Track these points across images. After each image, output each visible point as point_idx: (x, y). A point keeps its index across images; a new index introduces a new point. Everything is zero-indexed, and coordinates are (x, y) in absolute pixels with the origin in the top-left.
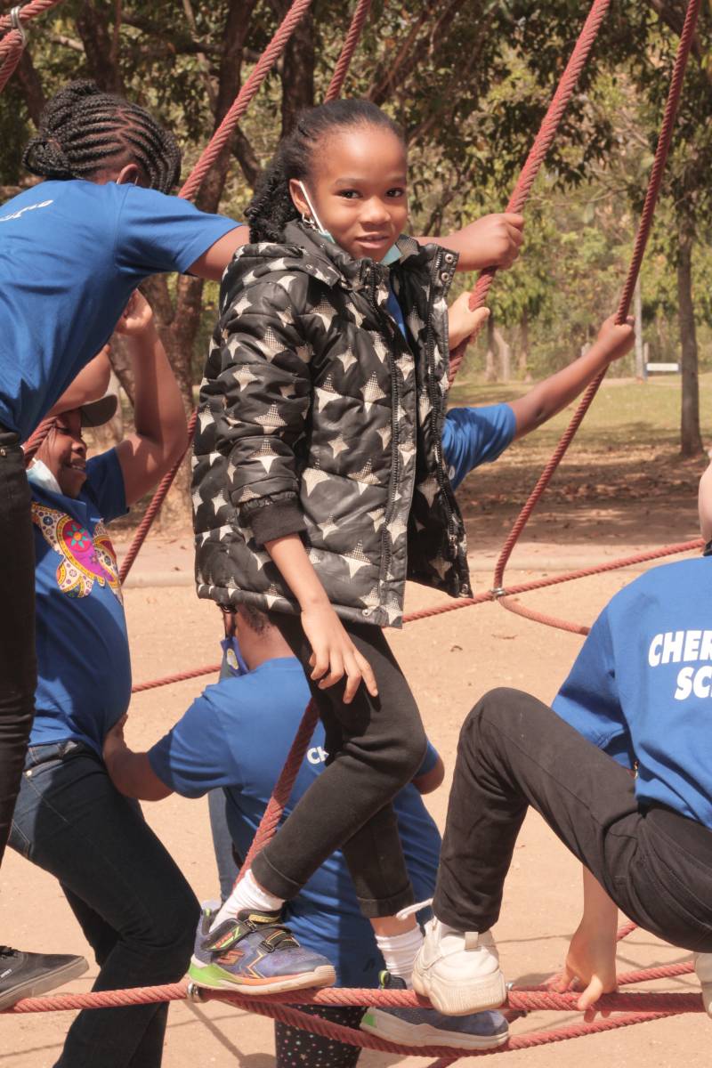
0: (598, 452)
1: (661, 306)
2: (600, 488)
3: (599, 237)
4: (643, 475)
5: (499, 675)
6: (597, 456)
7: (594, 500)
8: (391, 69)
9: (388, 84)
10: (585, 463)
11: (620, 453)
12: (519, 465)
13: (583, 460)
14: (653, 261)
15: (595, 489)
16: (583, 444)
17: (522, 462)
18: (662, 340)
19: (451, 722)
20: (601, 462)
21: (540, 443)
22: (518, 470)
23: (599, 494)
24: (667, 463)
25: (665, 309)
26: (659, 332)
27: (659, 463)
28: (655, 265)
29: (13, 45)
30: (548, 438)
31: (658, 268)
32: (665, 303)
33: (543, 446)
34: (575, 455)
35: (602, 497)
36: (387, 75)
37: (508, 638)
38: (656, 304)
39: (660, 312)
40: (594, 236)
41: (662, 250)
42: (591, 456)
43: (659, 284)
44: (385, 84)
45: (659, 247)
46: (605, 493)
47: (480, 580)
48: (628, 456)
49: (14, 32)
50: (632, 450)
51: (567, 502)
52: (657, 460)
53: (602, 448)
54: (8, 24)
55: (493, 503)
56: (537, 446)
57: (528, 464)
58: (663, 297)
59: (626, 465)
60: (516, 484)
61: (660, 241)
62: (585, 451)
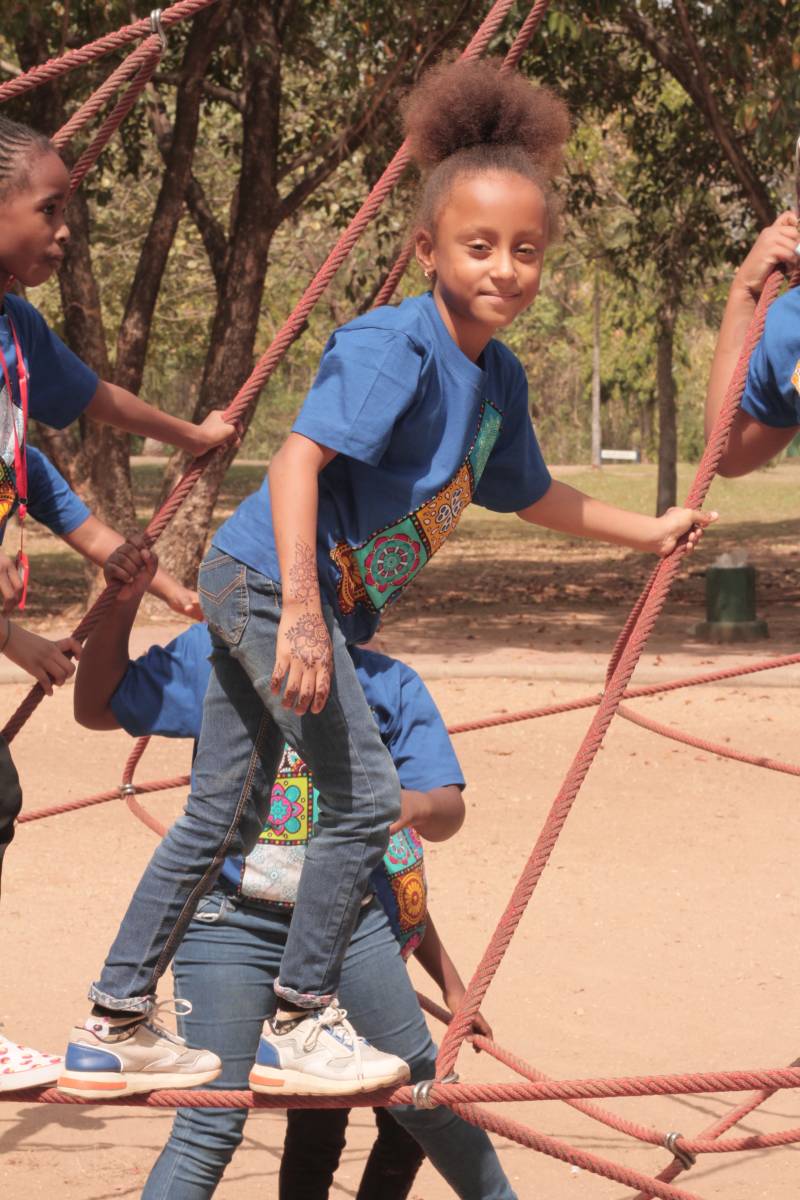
0: (558, 548)
1: (617, 386)
2: (571, 588)
3: (550, 307)
4: (615, 575)
5: (504, 795)
6: (557, 552)
7: (563, 601)
8: (368, 109)
9: (366, 125)
10: (546, 559)
11: (584, 550)
12: (472, 559)
13: (544, 556)
14: (609, 336)
15: (563, 590)
16: (541, 538)
17: (475, 556)
18: (614, 425)
19: (464, 847)
20: (564, 559)
21: (491, 536)
22: (470, 564)
23: (569, 595)
24: (638, 563)
25: (622, 390)
26: (611, 415)
27: (631, 562)
28: (613, 340)
29: (153, 51)
30: (499, 530)
31: (616, 344)
32: (622, 383)
33: (495, 539)
34: (534, 550)
35: (571, 599)
36: (364, 116)
37: (505, 754)
38: (612, 384)
39: (616, 393)
40: (544, 306)
41: (621, 323)
42: (551, 552)
43: (616, 361)
44: (362, 125)
45: (617, 321)
46: (576, 595)
47: (461, 687)
48: (594, 554)
49: (153, 37)
50: (597, 547)
51: (534, 603)
52: (627, 558)
53: (562, 543)
54: (147, 28)
55: (452, 600)
56: (489, 539)
57: (482, 559)
58: (620, 376)
59: (593, 563)
60: (472, 581)
61: (620, 314)
62: (544, 546)
